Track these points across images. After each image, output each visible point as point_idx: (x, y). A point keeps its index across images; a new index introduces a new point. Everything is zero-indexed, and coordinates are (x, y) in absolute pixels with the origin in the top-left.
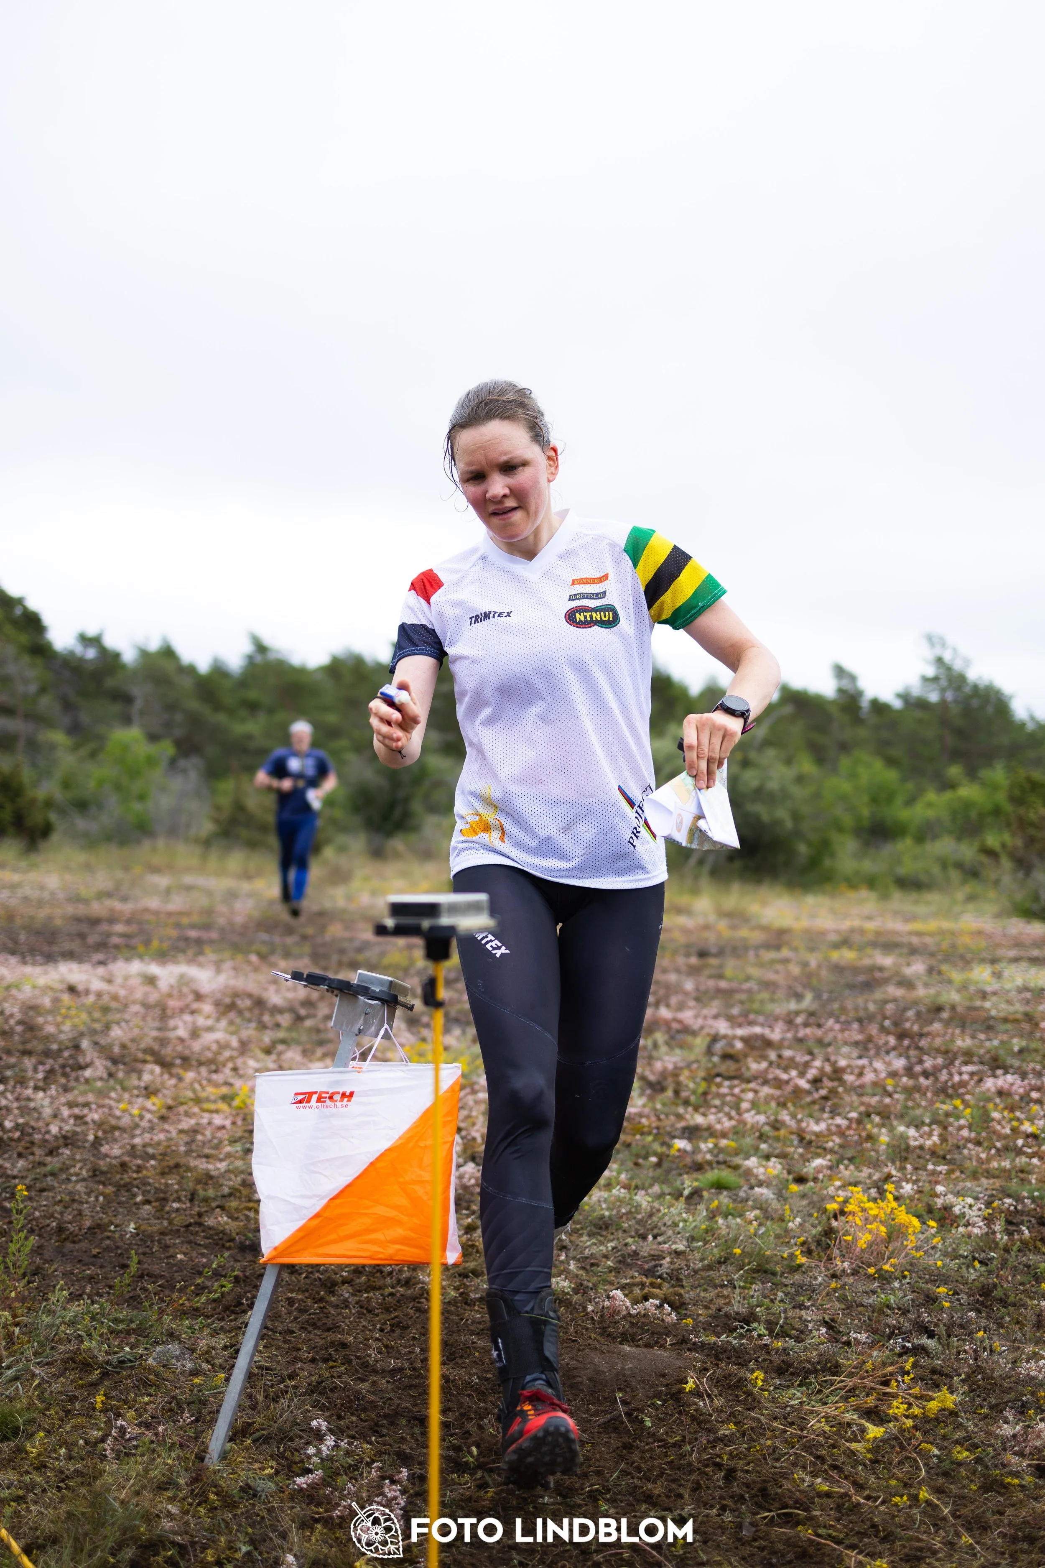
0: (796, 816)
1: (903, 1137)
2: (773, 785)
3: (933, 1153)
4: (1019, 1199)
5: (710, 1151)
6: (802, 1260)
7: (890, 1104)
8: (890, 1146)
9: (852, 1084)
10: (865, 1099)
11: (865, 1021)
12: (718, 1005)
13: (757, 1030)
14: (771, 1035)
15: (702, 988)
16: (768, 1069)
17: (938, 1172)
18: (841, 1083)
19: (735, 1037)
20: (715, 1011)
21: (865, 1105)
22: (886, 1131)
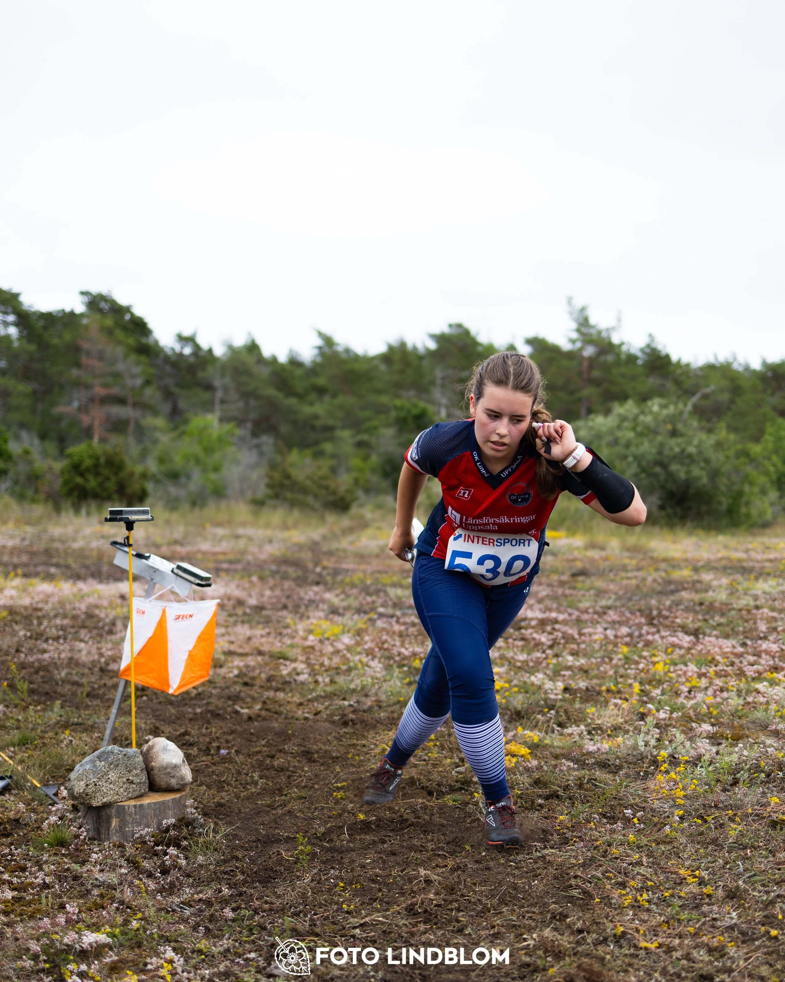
0: (714, 474)
2: (691, 449)
7: (584, 649)
8: (555, 665)
9: (579, 641)
10: (575, 646)
11: (640, 610)
12: (548, 603)
13: (554, 615)
14: (561, 617)
15: (551, 593)
16: (531, 634)
17: (564, 676)
18: (569, 639)
19: (537, 619)
20: (541, 606)
21: (573, 649)
22: (560, 659)
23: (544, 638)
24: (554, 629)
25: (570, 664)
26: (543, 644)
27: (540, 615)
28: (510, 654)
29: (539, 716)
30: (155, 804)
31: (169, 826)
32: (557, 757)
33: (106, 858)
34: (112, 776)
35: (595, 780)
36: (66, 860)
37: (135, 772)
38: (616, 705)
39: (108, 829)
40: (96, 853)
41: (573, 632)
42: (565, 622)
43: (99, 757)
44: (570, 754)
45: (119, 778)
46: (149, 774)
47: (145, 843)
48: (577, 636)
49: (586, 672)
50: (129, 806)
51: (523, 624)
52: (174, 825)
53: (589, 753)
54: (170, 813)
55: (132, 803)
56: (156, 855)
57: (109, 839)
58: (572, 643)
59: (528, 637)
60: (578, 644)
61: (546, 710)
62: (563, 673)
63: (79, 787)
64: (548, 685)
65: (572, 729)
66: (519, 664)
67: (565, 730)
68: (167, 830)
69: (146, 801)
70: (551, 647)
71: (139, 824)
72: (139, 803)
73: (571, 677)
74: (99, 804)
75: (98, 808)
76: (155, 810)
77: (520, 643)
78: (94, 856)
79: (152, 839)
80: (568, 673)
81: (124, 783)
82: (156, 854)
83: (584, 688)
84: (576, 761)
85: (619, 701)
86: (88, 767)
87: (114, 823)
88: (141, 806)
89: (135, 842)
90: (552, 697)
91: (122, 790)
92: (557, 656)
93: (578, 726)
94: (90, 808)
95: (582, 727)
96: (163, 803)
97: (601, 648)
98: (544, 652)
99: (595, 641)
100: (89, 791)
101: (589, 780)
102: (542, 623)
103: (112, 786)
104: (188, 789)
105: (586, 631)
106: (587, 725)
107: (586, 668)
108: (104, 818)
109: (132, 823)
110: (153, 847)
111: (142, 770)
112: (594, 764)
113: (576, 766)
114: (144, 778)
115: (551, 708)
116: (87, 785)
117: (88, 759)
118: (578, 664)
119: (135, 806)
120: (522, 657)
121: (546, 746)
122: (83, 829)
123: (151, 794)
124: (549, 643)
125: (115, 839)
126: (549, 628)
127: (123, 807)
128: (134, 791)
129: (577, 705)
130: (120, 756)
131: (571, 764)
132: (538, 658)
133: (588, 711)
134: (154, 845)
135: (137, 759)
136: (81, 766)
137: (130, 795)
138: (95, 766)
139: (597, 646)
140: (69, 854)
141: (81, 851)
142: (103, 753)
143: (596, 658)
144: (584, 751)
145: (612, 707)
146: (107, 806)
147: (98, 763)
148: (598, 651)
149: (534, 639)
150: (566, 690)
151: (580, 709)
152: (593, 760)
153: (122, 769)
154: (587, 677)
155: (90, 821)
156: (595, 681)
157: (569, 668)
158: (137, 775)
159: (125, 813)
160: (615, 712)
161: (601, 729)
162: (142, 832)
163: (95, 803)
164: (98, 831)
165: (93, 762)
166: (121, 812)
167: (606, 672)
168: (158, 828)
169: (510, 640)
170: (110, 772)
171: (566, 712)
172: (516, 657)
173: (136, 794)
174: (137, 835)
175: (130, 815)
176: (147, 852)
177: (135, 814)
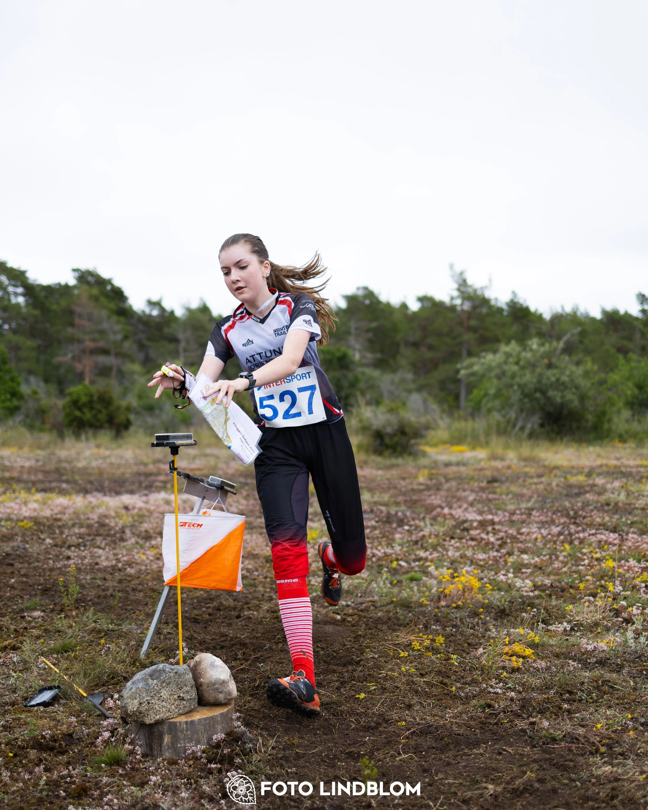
0: (583, 398)
1: (523, 559)
2: (565, 379)
3: (536, 566)
4: (560, 582)
5: (417, 566)
6: (426, 602)
7: (531, 547)
8: (513, 563)
9: (521, 540)
10: (520, 545)
11: (559, 511)
12: (480, 506)
13: (490, 517)
14: (496, 519)
15: (478, 498)
16: (479, 534)
17: (526, 573)
18: (514, 539)
19: (476, 520)
20: (475, 509)
21: (518, 548)
22: (515, 557)
23: (492, 539)
24: (494, 529)
25: (526, 562)
26: (493, 543)
27: (479, 518)
28: (469, 553)
29: (524, 614)
30: (205, 719)
31: (219, 741)
32: (557, 656)
33: (164, 778)
34: (165, 693)
35: (609, 681)
36: (125, 783)
37: (185, 689)
38: (589, 601)
39: (161, 746)
40: (153, 774)
41: (512, 531)
42: (500, 523)
43: (151, 676)
44: (569, 653)
45: (170, 695)
46: (198, 689)
47: (196, 758)
48: (518, 536)
49: (540, 568)
50: (180, 723)
51: (466, 525)
52: (224, 740)
53: (587, 652)
54: (219, 727)
55: (183, 719)
56: (212, 773)
57: (161, 756)
58: (517, 543)
59: (478, 537)
60: (521, 542)
61: (529, 608)
62: (524, 570)
63: (133, 706)
64: (519, 583)
65: (559, 627)
66: (482, 563)
67: (550, 627)
68: (218, 746)
69: (196, 717)
70: (501, 546)
71: (191, 740)
72: (190, 719)
73: (532, 574)
74: (152, 721)
75: (151, 726)
76: (205, 726)
77: (473, 543)
78: (153, 778)
79: (204, 755)
80: (529, 571)
81: (175, 700)
82: (210, 772)
83: (549, 585)
84: (580, 661)
85: (591, 598)
86: (141, 685)
87: (167, 739)
88: (192, 722)
89: (187, 758)
90: (525, 594)
91: (173, 707)
92: (510, 554)
93: (561, 623)
94: (142, 725)
95: (565, 624)
96: (212, 718)
97: (545, 545)
98: (497, 551)
99: (536, 539)
100: (143, 709)
101: (604, 682)
102: (483, 524)
103: (164, 703)
104: (233, 702)
105: (524, 530)
106: (569, 622)
107: (539, 566)
108: (156, 734)
109: (184, 739)
110: (206, 765)
111: (192, 687)
112: (596, 662)
113: (580, 666)
114: (194, 694)
115: (532, 605)
116: (140, 704)
117: (138, 676)
118: (533, 561)
119: (186, 723)
120: (481, 556)
121: (543, 645)
122: (137, 748)
123: (200, 708)
124: (499, 542)
125: (167, 755)
126: (490, 528)
127: (175, 723)
128: (184, 707)
129: (554, 603)
130: (172, 674)
131: (575, 664)
132: (495, 557)
133: (567, 608)
134: (208, 762)
135: (187, 677)
136: (133, 683)
137: (181, 712)
138: (147, 684)
139: (540, 544)
140: (126, 775)
141: (137, 770)
142: (155, 671)
143: (545, 556)
144: (583, 650)
145: (587, 604)
146: (159, 723)
147: (150, 681)
148: (542, 549)
149: (482, 539)
150: (536, 587)
151: (556, 605)
152: (595, 660)
153: (173, 687)
154: (543, 573)
155: (142, 737)
156: (552, 577)
157: (527, 566)
158: (187, 692)
159: (176, 730)
160: (592, 608)
161: (582, 625)
162: (194, 748)
163: (148, 721)
164: (150, 746)
165: (144, 679)
166: (173, 728)
167: (559, 569)
168: (208, 743)
169: (464, 541)
170: (163, 690)
171: (544, 609)
172: (475, 556)
173: (187, 709)
174: (189, 752)
175: (182, 732)
176: (202, 770)
177: (187, 730)
